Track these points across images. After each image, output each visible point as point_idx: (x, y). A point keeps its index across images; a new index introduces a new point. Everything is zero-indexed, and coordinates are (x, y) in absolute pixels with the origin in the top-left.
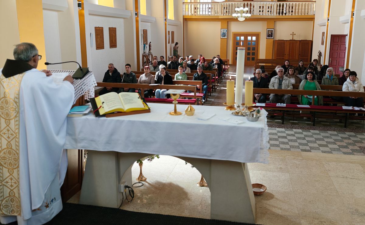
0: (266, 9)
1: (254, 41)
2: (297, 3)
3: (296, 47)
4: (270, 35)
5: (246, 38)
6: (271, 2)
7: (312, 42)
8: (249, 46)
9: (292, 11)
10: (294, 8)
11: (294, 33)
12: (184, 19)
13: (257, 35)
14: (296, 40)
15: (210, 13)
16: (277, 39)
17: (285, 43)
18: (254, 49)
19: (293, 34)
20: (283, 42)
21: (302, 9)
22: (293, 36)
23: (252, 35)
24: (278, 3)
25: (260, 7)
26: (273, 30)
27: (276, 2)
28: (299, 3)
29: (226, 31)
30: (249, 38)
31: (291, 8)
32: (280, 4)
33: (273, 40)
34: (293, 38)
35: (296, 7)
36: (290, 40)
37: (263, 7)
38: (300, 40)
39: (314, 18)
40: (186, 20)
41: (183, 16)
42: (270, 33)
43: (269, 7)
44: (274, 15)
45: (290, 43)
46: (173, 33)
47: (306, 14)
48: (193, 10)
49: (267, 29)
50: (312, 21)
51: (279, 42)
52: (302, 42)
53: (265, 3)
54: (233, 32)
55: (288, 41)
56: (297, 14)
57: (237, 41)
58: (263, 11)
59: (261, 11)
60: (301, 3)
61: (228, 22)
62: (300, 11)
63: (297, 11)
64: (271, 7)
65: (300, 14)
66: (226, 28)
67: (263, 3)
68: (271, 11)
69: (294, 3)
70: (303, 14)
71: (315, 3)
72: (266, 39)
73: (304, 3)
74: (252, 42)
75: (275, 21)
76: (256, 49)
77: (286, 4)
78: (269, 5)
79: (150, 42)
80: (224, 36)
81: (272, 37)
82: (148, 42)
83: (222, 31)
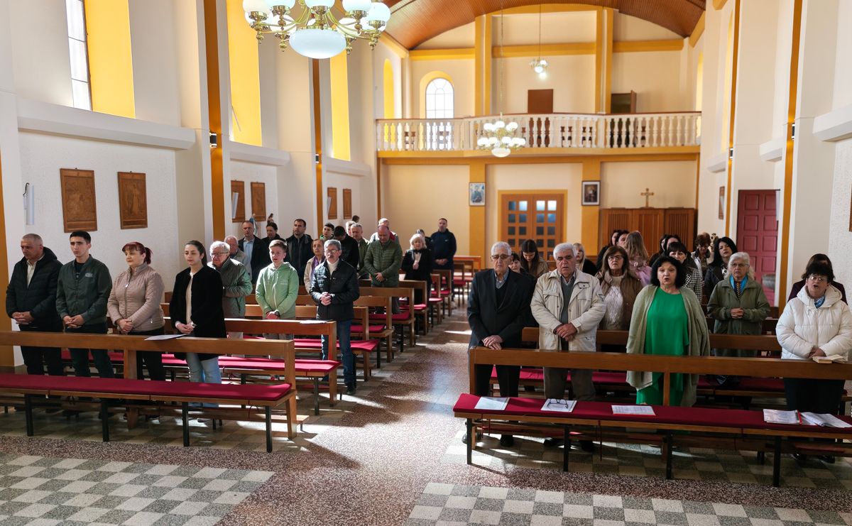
0: (577, 134)
1: (551, 212)
2: (656, 117)
3: (655, 226)
4: (591, 195)
5: (532, 206)
6: (596, 114)
7: (696, 212)
8: (541, 225)
9: (643, 138)
10: (647, 129)
11: (650, 191)
12: (378, 159)
13: (560, 198)
14: (655, 207)
15: (442, 146)
16: (609, 207)
17: (628, 215)
18: (551, 231)
19: (648, 194)
20: (622, 212)
21: (667, 132)
22: (647, 197)
23: (546, 197)
24: (609, 118)
25: (563, 129)
26: (598, 183)
27: (603, 115)
28: (660, 118)
29: (483, 188)
30: (540, 205)
31: (640, 129)
32: (620, 120)
33: (597, 208)
34: (647, 203)
35: (651, 127)
36: (642, 209)
37: (570, 128)
38: (667, 207)
39: (699, 153)
40: (384, 162)
41: (377, 152)
42: (591, 192)
43: (584, 128)
44: (601, 145)
45: (640, 215)
46: (347, 194)
47: (679, 143)
48: (400, 136)
49: (583, 181)
50: (694, 160)
51: (614, 212)
52: (670, 212)
53: (575, 117)
54: (499, 191)
55: (636, 209)
56: (655, 144)
57: (510, 212)
58: (570, 138)
59: (566, 138)
60: (664, 117)
61: (486, 165)
62: (663, 136)
63: (655, 136)
64: (591, 128)
65: (663, 144)
66: (484, 181)
67: (571, 118)
68: (590, 139)
69: (648, 117)
70: (670, 144)
71: (699, 117)
72: (581, 207)
73: (672, 116)
74: (546, 215)
75: (602, 163)
76: (557, 232)
77: (628, 119)
78: (585, 122)
79: (272, 215)
80: (479, 201)
81: (595, 200)
82: (268, 215)
83: (473, 187)
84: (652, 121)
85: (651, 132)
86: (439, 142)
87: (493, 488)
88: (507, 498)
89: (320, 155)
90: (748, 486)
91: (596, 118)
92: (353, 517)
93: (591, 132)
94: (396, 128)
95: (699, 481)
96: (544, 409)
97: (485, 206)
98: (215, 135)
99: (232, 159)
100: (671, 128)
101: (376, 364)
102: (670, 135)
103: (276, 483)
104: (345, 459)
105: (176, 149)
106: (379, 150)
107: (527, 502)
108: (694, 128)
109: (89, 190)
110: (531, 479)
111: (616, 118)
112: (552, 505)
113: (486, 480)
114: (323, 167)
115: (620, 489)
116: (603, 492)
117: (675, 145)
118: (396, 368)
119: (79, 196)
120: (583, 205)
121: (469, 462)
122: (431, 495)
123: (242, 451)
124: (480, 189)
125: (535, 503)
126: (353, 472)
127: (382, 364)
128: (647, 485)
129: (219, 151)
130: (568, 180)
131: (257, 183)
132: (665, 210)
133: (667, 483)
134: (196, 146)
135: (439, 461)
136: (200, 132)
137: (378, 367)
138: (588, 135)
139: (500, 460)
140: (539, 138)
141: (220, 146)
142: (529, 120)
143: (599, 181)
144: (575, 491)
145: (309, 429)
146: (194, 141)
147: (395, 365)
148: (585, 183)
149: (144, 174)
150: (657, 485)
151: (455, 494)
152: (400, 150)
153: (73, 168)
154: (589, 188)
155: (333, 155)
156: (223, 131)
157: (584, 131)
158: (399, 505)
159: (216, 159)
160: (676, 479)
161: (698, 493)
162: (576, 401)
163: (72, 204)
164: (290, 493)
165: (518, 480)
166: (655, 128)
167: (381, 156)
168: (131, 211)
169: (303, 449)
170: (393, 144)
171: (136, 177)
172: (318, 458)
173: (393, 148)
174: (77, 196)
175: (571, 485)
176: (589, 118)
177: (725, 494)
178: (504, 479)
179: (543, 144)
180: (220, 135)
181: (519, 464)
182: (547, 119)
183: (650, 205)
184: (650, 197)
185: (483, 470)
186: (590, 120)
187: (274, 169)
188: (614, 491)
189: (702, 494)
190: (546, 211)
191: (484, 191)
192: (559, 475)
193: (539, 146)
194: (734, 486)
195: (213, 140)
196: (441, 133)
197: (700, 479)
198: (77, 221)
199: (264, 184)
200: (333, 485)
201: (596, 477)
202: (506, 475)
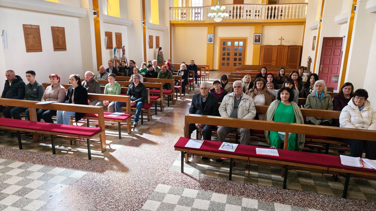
0: (253, 13)
1: (241, 46)
2: (287, 6)
3: (284, 52)
4: (257, 40)
5: (233, 44)
6: (262, 5)
7: (302, 47)
8: (236, 52)
9: (281, 15)
10: (283, 11)
11: (283, 38)
12: (171, 24)
13: (245, 40)
14: (285, 45)
15: (196, 19)
16: (265, 45)
17: (272, 48)
18: (240, 55)
19: (282, 39)
20: (270, 47)
21: (292, 12)
22: (281, 41)
23: (239, 40)
24: (267, 6)
25: (247, 11)
26: (261, 35)
27: (264, 5)
28: (289, 6)
29: (213, 36)
30: (236, 43)
31: (280, 11)
32: (272, 7)
33: (260, 45)
34: (281, 43)
35: (285, 10)
36: (279, 46)
37: (250, 11)
38: (289, 45)
39: (305, 22)
40: (173, 25)
41: (170, 21)
42: (257, 38)
43: (256, 11)
44: (263, 18)
45: (278, 48)
46: (158, 38)
47: (297, 17)
48: (180, 15)
49: (254, 34)
50: (303, 25)
51: (267, 47)
52: (291, 47)
53: (252, 6)
54: (219, 37)
55: (276, 46)
56: (286, 18)
57: (224, 46)
58: (250, 15)
59: (248, 15)
60: (291, 5)
61: (214, 27)
62: (290, 14)
63: (286, 14)
64: (259, 11)
65: (290, 18)
66: (213, 33)
67: (251, 6)
68: (258, 15)
69: (284, 6)
70: (293, 18)
71: (307, 6)
72: (253, 45)
73: (294, 5)
74: (238, 48)
75: (263, 26)
76: (243, 54)
77: (275, 7)
78: (257, 8)
79: (124, 46)
80: (211, 41)
81: (259, 42)
82: (123, 46)
83: (209, 36)
84: (285, 8)
85: (285, 13)
86: (195, 17)
87: (191, 190)
88: (196, 198)
89: (145, 22)
90: (329, 196)
91: (261, 6)
92: (112, 206)
93: (259, 12)
94: (178, 11)
95: (301, 192)
96: (220, 149)
97: (213, 44)
98: (96, 11)
99: (104, 22)
100: (294, 10)
101: (155, 113)
102: (293, 14)
103: (84, 180)
104: (123, 166)
105: (79, 17)
106: (171, 20)
107: (207, 201)
108: (304, 10)
109: (38, 34)
110: (212, 185)
111: (270, 6)
112: (219, 204)
113: (188, 184)
114: (146, 27)
115: (258, 195)
116: (248, 197)
117: (295, 18)
118: (164, 115)
119: (32, 37)
120: (254, 44)
121: (182, 171)
122: (158, 192)
123: (78, 158)
124: (212, 37)
125: (211, 202)
126: (124, 174)
127: (158, 113)
128: (272, 192)
129: (98, 18)
130: (248, 33)
131: (118, 33)
132: (289, 46)
133: (283, 191)
134: (87, 16)
135: (168, 170)
136: (88, 10)
137: (156, 114)
138: (257, 14)
139: (198, 170)
140: (237, 15)
141: (98, 16)
142: (233, 7)
143: (261, 34)
144: (233, 195)
145: (113, 146)
146: (86, 14)
147: (164, 113)
148: (255, 34)
149: (64, 28)
150: (278, 193)
151: (170, 193)
152: (179, 20)
153: (29, 24)
154: (257, 37)
155: (151, 22)
156: (99, 9)
157: (256, 12)
158: (139, 199)
159: (97, 22)
160: (288, 189)
161: (300, 200)
162: (238, 144)
163: (30, 40)
164: (88, 187)
165: (205, 185)
166: (287, 11)
167: (171, 23)
168: (58, 43)
169: (106, 159)
170: (177, 17)
171: (60, 29)
172: (111, 164)
173: (177, 19)
174: (31, 36)
175: (231, 190)
176: (259, 6)
177: (316, 202)
178: (198, 184)
179: (238, 18)
180: (98, 12)
181: (207, 174)
182: (240, 7)
183: (282, 44)
184: (283, 40)
185: (188, 177)
186: (259, 7)
187: (126, 27)
188: (254, 196)
189: (303, 201)
190: (239, 46)
191: (213, 37)
192: (226, 183)
193: (236, 18)
194: (321, 196)
195: (95, 13)
196: (196, 13)
197: (302, 190)
198: (32, 47)
199: (121, 33)
200: (111, 182)
201: (246, 185)
202: (199, 181)
